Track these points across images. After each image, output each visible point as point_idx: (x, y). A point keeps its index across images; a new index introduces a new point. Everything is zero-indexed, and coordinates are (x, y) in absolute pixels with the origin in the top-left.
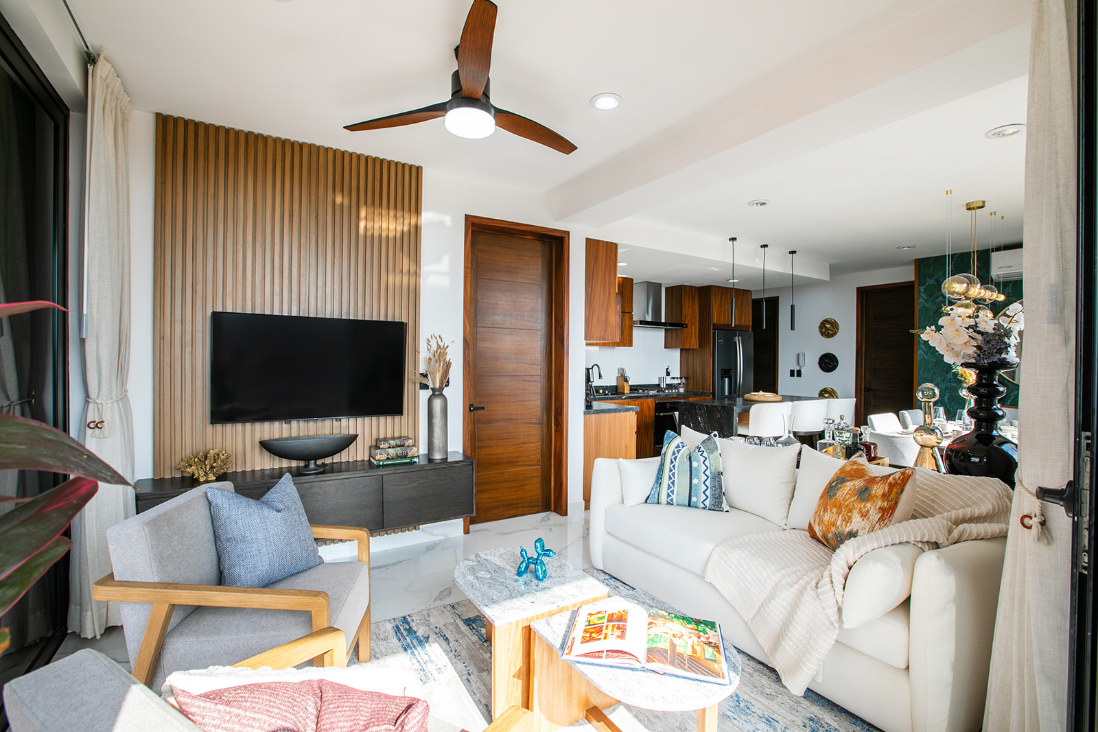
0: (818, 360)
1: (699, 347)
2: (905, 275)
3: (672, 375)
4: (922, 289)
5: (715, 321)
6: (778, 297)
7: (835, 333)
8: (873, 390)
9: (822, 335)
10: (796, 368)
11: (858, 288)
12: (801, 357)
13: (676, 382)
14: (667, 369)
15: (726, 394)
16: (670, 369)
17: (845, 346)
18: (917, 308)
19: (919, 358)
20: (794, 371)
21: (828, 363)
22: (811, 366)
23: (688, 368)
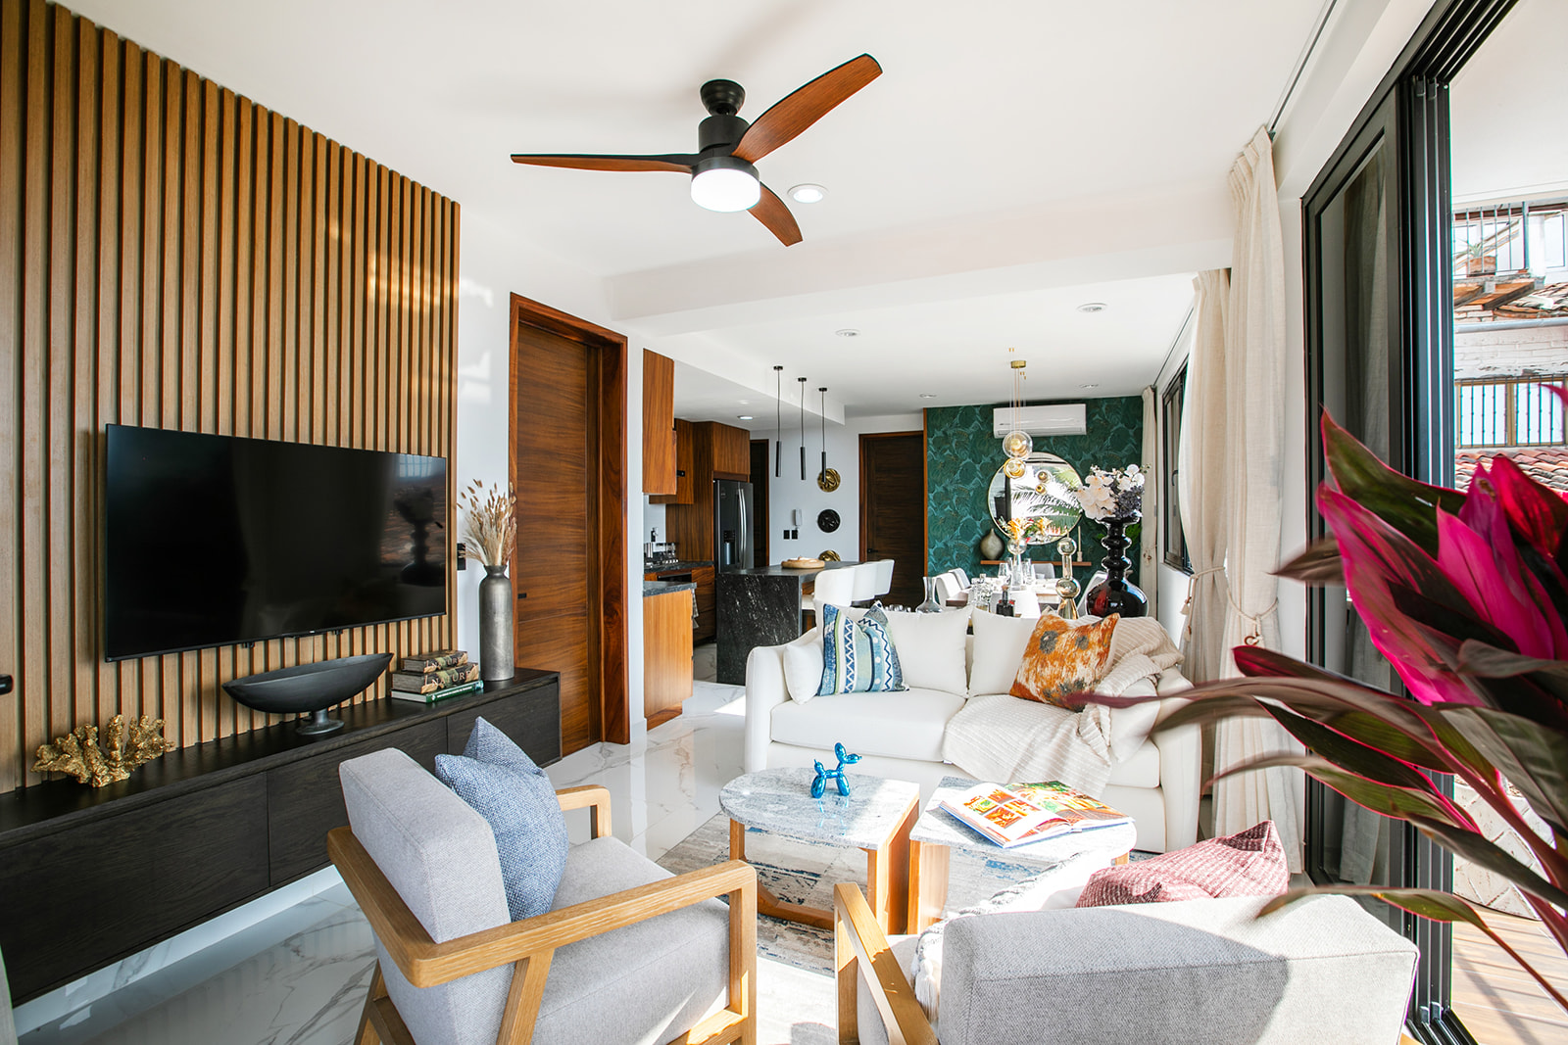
0: (817, 518)
1: (695, 502)
2: (912, 424)
3: (657, 541)
4: (931, 440)
5: (716, 468)
6: (768, 440)
7: (837, 486)
8: (877, 551)
9: (821, 488)
10: (791, 528)
11: (860, 435)
12: (797, 514)
13: (663, 549)
14: (652, 532)
15: (728, 563)
16: (657, 532)
17: (847, 501)
18: (927, 461)
19: (929, 515)
20: (788, 531)
21: (828, 521)
22: (808, 524)
23: (677, 530)
